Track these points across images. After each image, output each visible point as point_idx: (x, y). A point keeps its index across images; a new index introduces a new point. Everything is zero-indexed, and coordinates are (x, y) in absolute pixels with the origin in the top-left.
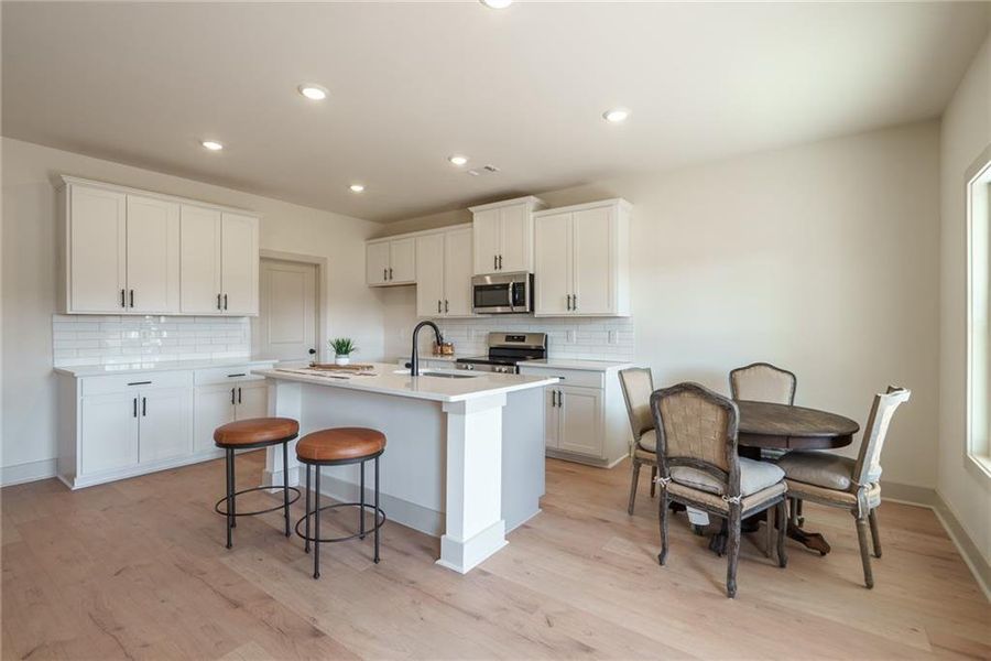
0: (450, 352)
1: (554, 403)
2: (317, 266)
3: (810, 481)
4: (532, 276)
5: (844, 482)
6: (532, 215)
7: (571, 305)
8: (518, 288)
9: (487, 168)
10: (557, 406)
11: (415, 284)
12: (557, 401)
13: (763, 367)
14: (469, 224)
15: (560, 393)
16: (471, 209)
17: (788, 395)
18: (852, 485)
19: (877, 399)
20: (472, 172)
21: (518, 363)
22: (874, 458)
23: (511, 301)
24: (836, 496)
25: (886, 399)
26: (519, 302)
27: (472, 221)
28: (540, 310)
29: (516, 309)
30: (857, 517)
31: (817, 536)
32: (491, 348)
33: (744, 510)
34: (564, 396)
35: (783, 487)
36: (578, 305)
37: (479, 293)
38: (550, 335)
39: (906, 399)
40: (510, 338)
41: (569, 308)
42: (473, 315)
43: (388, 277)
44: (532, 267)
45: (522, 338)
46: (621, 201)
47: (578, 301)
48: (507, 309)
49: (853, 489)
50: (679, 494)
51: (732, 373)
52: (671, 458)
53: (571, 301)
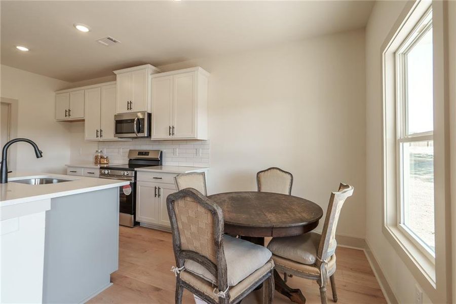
0: (105, 162)
1: (156, 195)
2: (9, 104)
3: (290, 258)
4: (150, 115)
5: (311, 259)
6: (150, 77)
7: (171, 133)
8: (140, 122)
9: (109, 38)
10: (157, 196)
11: (84, 120)
12: (157, 193)
13: (275, 170)
14: (114, 82)
15: (159, 188)
16: (115, 72)
17: (288, 187)
18: (317, 260)
19: (333, 196)
20: (100, 41)
21: (136, 169)
22: (331, 237)
23: (135, 130)
24: (306, 270)
25: (338, 196)
26: (140, 130)
27: (115, 80)
28: (155, 136)
29: (140, 135)
30: (320, 285)
31: (297, 291)
32: (130, 160)
33: (231, 300)
34: (162, 190)
35: (271, 265)
36: (175, 132)
37: (118, 125)
38: (164, 151)
39: (351, 194)
40: (140, 153)
41: (170, 134)
42: (116, 139)
43: (68, 114)
44: (149, 108)
45: (147, 153)
46: (200, 68)
47: (175, 130)
48: (134, 135)
49: (317, 264)
50: (188, 282)
51: (258, 173)
52: (184, 251)
53: (171, 130)
